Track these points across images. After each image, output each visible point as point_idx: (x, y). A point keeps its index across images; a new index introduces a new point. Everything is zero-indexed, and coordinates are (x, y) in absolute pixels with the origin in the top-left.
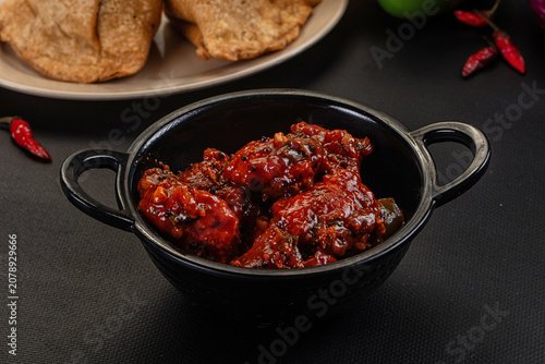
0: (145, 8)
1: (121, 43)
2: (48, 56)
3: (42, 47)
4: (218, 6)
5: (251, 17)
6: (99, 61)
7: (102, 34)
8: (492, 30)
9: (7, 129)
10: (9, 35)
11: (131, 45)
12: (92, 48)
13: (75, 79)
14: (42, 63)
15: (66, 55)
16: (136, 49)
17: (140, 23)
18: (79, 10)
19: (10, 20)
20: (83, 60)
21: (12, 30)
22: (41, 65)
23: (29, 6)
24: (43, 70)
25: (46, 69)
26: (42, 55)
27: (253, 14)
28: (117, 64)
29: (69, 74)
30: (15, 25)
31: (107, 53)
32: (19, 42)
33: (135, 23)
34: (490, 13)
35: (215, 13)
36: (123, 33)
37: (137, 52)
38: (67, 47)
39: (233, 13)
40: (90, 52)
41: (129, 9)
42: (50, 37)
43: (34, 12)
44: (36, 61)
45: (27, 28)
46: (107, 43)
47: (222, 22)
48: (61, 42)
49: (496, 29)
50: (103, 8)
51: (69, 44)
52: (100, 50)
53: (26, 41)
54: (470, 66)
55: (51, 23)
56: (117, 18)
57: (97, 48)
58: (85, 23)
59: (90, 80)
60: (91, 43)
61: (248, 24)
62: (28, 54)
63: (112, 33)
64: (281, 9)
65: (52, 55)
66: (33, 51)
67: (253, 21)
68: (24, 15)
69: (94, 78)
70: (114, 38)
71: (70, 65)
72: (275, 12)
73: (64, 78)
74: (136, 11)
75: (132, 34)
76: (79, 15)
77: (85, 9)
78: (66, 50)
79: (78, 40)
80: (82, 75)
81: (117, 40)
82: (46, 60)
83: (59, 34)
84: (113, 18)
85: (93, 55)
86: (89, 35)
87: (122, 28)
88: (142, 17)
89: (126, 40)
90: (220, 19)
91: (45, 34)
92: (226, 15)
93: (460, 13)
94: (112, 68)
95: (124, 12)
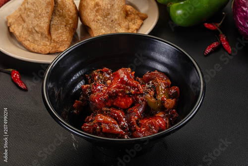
0: (70, 22)
1: (60, 37)
2: (29, 40)
3: (26, 36)
4: (101, 23)
5: (115, 27)
6: (50, 44)
7: (52, 33)
8: (219, 33)
9: (10, 74)
10: (13, 30)
11: (64, 38)
12: (48, 38)
13: (40, 52)
14: (27, 43)
15: (37, 41)
16: (66, 40)
17: (68, 28)
18: (42, 23)
19: (14, 23)
20: (43, 43)
21: (14, 27)
22: (26, 44)
23: (22, 18)
24: (27, 46)
25: (28, 46)
26: (27, 40)
27: (116, 26)
28: (58, 46)
29: (37, 49)
30: (16, 25)
31: (54, 40)
32: (17, 33)
33: (66, 28)
34: (219, 24)
35: (100, 26)
36: (61, 33)
37: (66, 41)
38: (37, 37)
39: (107, 26)
40: (47, 40)
41: (63, 23)
42: (30, 32)
43: (24, 21)
44: (24, 42)
45: (21, 27)
46: (54, 37)
47: (102, 30)
48: (35, 35)
49: (221, 33)
50: (52, 22)
51: (38, 36)
52: (51, 39)
53: (20, 34)
54: (208, 51)
55: (31, 27)
56: (58, 26)
57: (50, 38)
58: (44, 28)
59: (46, 53)
60: (47, 36)
61: (114, 30)
62: (21, 39)
63: (56, 33)
64: (129, 21)
65: (31, 41)
66: (23, 37)
67: (116, 29)
68: (20, 22)
69: (48, 52)
70: (57, 35)
71: (38, 45)
72: (127, 23)
73: (36, 51)
74: (67, 24)
75: (65, 33)
76: (42, 25)
77: (45, 22)
78: (37, 38)
79: (42, 34)
80: (43, 50)
81: (58, 36)
82: (28, 42)
83: (34, 31)
84: (56, 27)
85: (48, 41)
86: (46, 33)
87: (60, 31)
88: (69, 26)
89: (62, 36)
90: (101, 29)
91: (28, 31)
92: (104, 27)
93: (206, 24)
94: (55, 48)
95: (61, 24)
